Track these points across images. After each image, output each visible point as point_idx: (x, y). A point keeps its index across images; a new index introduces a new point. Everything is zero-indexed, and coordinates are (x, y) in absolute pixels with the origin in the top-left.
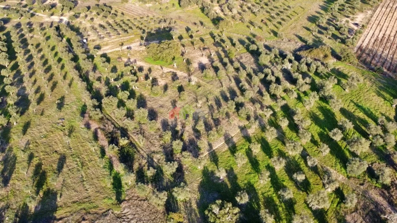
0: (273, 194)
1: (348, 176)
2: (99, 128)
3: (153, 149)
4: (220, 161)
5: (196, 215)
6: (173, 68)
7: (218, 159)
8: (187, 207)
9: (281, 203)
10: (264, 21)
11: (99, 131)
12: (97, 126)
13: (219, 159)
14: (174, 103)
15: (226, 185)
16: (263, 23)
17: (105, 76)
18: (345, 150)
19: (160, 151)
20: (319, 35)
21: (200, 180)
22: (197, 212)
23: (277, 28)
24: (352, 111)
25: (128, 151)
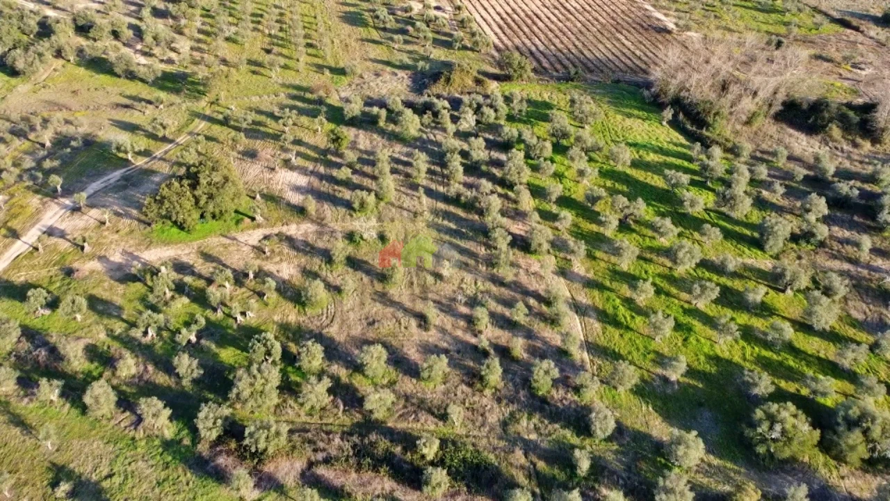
0: (753, 348)
1: (771, 256)
2: (311, 464)
3: (493, 419)
4: (622, 352)
5: (736, 472)
6: (259, 226)
7: (614, 350)
8: (707, 471)
9: (780, 355)
10: (274, 51)
11: (321, 471)
12: (300, 465)
13: (617, 350)
14: (384, 298)
15: (689, 384)
16: (275, 54)
17: (103, 336)
18: (716, 221)
19: (512, 414)
20: (409, 47)
21: (651, 409)
22: (729, 465)
23: (315, 56)
24: (637, 157)
25: (464, 460)
